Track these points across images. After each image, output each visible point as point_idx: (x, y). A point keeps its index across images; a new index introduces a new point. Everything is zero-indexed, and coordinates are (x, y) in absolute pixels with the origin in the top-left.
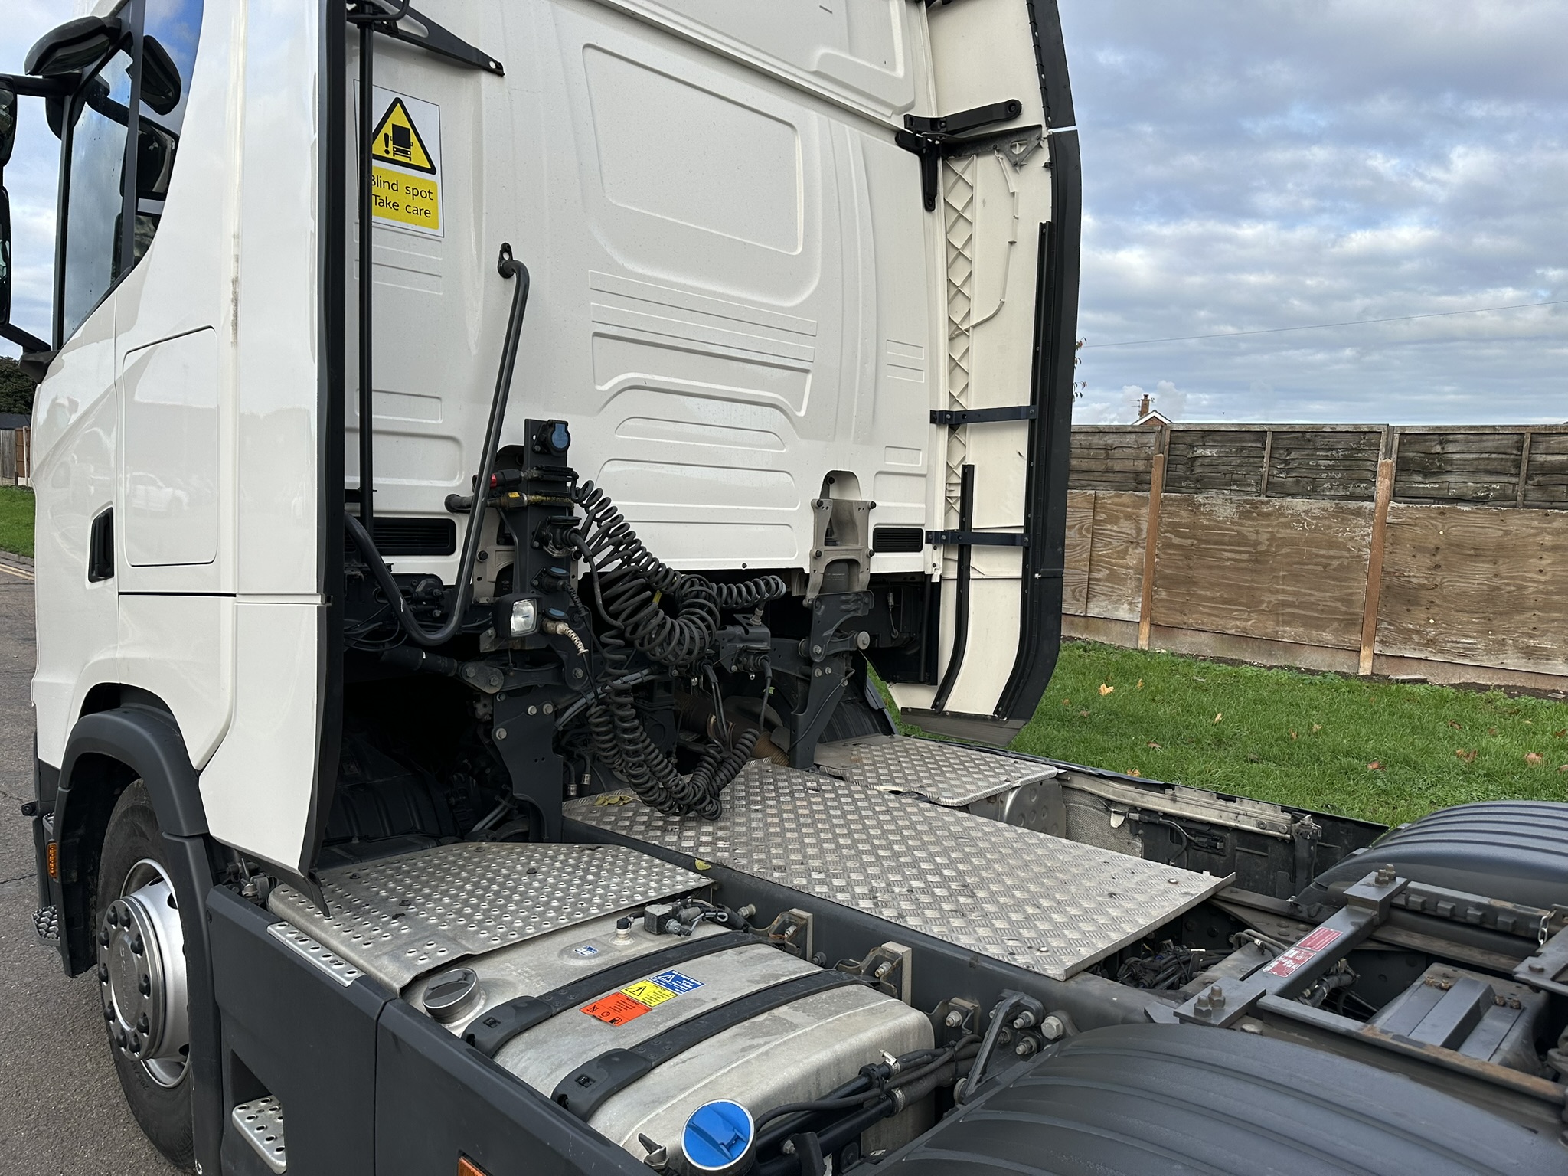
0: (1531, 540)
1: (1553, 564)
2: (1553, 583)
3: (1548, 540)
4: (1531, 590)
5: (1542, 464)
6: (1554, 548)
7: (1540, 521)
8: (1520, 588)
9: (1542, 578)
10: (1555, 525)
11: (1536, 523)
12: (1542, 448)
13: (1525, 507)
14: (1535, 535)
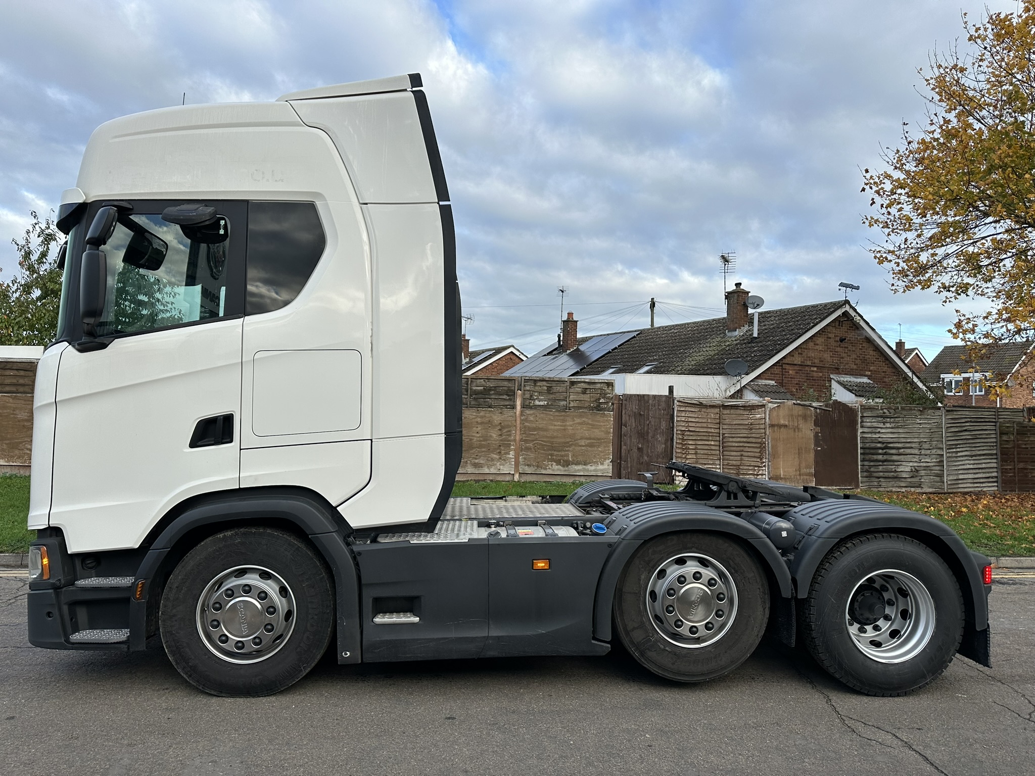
0: (473, 420)
1: (481, 429)
2: (482, 437)
3: (479, 420)
4: (475, 440)
5: (475, 390)
6: (482, 423)
7: (476, 413)
8: (471, 440)
9: (478, 435)
10: (481, 414)
11: (475, 414)
12: (474, 384)
13: (470, 407)
14: (475, 418)
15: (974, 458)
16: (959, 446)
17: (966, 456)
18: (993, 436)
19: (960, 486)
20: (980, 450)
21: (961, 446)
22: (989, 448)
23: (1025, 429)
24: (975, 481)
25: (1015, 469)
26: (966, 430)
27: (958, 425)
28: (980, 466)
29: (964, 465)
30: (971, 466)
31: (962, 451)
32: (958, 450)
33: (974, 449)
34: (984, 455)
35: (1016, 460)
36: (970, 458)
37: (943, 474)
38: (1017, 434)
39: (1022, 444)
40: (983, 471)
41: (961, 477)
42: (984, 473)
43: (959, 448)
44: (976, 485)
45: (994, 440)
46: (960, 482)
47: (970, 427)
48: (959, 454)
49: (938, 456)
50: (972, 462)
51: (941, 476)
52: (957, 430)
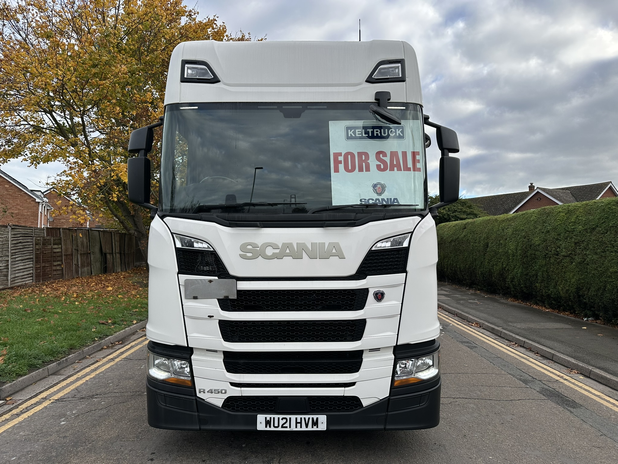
15: (23, 261)
16: (16, 254)
17: (20, 260)
18: (31, 246)
19: (16, 281)
20: (25, 256)
21: (18, 253)
22: (30, 254)
23: (45, 241)
24: (23, 277)
25: (40, 267)
26: (20, 242)
27: (16, 239)
28: (26, 267)
29: (18, 266)
30: (22, 267)
31: (18, 257)
32: (16, 256)
33: (23, 255)
34: (27, 259)
35: (41, 261)
36: (22, 262)
37: (8, 274)
38: (43, 244)
39: (44, 251)
40: (27, 270)
41: (17, 275)
42: (27, 271)
43: (17, 255)
44: (23, 280)
45: (31, 249)
46: (16, 279)
47: (21, 240)
48: (17, 259)
49: (6, 262)
50: (22, 264)
51: (7, 276)
52: (15, 242)
